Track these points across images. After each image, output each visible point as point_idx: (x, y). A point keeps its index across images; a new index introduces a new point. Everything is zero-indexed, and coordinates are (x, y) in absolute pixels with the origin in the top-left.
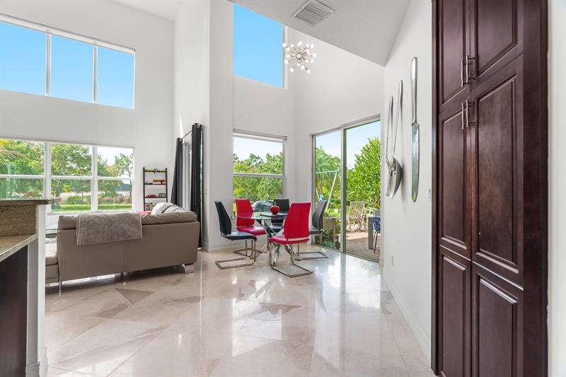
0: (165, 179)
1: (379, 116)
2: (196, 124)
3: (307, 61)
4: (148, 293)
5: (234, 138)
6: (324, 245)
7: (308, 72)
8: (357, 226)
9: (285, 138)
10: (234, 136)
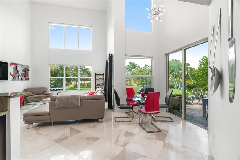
0: (103, 78)
1: (207, 39)
2: (110, 54)
3: (160, 15)
4: (79, 132)
5: (126, 59)
6: (173, 113)
7: (161, 21)
8: (197, 101)
9: (152, 57)
10: (126, 58)
